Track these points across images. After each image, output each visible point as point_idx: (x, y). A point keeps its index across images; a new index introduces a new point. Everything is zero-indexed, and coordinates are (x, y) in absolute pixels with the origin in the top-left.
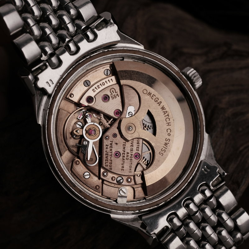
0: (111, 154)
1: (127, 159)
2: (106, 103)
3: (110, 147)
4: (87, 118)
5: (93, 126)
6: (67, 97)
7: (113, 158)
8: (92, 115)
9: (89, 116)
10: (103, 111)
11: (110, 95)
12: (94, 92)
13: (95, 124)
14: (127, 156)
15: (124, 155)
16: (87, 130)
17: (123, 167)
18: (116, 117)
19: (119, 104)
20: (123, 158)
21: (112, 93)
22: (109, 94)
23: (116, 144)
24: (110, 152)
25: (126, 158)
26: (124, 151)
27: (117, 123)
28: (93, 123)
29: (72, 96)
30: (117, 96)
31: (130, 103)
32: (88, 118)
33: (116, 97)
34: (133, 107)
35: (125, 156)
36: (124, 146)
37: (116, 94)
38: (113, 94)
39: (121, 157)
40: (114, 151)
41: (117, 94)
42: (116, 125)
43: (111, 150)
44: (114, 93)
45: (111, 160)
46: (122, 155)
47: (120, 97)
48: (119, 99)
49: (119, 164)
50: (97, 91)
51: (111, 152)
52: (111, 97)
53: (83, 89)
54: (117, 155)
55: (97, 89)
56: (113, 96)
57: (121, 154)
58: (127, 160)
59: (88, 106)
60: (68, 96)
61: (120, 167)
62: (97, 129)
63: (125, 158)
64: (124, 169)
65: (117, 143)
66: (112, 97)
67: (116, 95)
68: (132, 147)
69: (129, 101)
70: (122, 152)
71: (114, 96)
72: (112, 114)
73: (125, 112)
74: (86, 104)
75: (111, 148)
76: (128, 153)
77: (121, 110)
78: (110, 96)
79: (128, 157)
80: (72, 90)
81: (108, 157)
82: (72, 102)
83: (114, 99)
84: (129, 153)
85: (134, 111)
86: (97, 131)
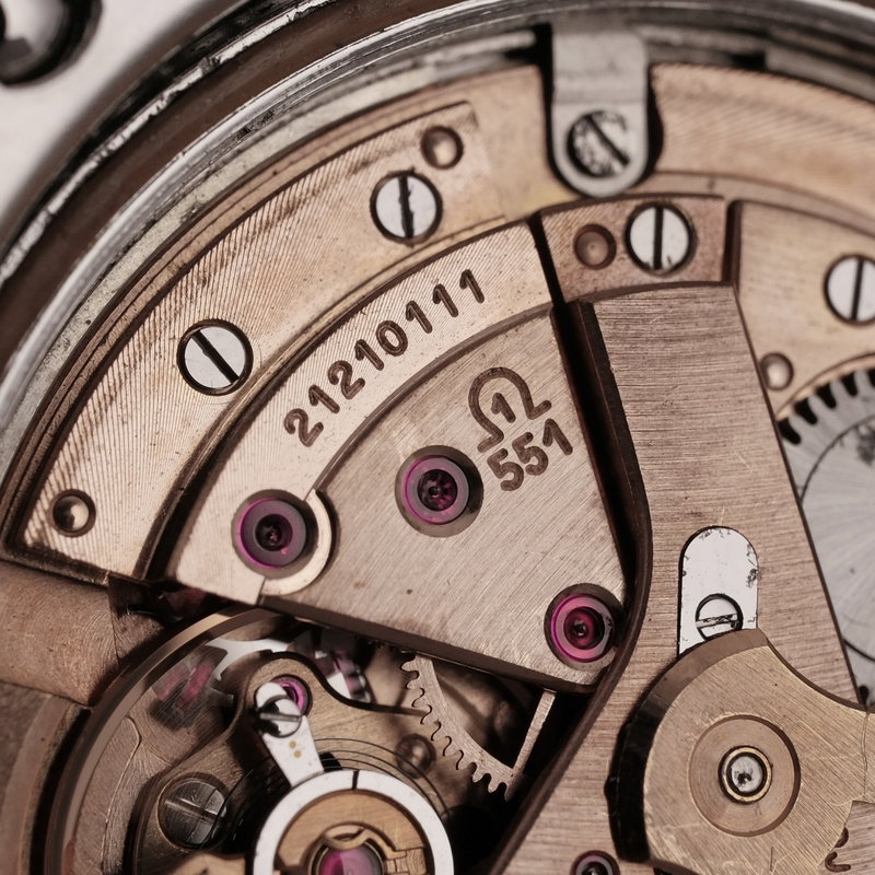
2: (448, 543)
4: (275, 732)
5: (353, 807)
6: (31, 534)
8: (316, 685)
9: (286, 706)
10: (433, 632)
11: (481, 448)
12: (307, 438)
13: (368, 780)
16: (293, 859)
18: (578, 676)
19: (589, 531)
21: (498, 419)
22: (465, 436)
27: (593, 734)
28: (341, 779)
29: (79, 514)
30: (554, 451)
31: (700, 497)
32: (283, 727)
33: (544, 459)
34: (736, 542)
37: (537, 427)
38: (512, 432)
41: (551, 424)
42: (593, 756)
44: (511, 417)
47: (581, 450)
48: (574, 471)
50: (339, 428)
52: (492, 462)
53: (186, 422)
55: (335, 408)
56: (513, 457)
59: (268, 603)
60: (37, 526)
62: (399, 832)
66: (499, 470)
67: (538, 441)
69: (685, 486)
71: (524, 455)
72: (528, 650)
73: (658, 605)
74: (243, 584)
77: (615, 586)
78: (480, 461)
80: (64, 457)
82: (82, 576)
83: (528, 479)
85: (755, 574)
86: (400, 851)
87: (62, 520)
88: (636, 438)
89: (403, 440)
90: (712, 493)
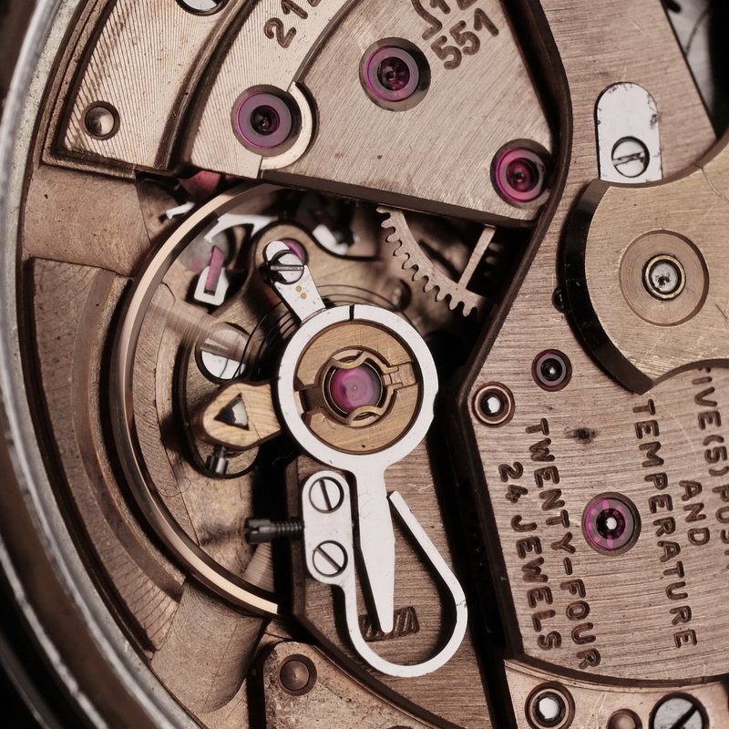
0: (558, 532)
1: (699, 537)
2: (406, 116)
3: (539, 477)
4: (283, 281)
5: (353, 335)
6: (70, 139)
7: (587, 564)
8: (310, 245)
9: (288, 259)
10: (402, 187)
11: (425, 37)
12: (284, 42)
13: (362, 312)
14: (696, 513)
15: (662, 513)
16: (309, 379)
17: (684, 614)
18: (522, 214)
19: (518, 96)
20: (666, 537)
21: (436, 12)
22: (411, 28)
23: (584, 435)
24: (551, 522)
25: (691, 534)
26: (661, 481)
27: (539, 257)
28: (341, 313)
29: (106, 123)
30: (483, 34)
31: (605, 59)
32: (286, 275)
33: (477, 42)
35: (680, 516)
36: (649, 438)
37: (468, 16)
38: (448, 21)
39: (648, 536)
40: (575, 503)
41: (479, 13)
42: (541, 274)
43: (553, 499)
44: (446, 10)
45: (577, 587)
46: (647, 519)
47: (505, 32)
48: (502, 48)
49: (646, 598)
50: (309, 30)
51: (557, 513)
52: (436, 48)
53: (184, 40)
54: (611, 524)
55: (304, 15)
56: (451, 42)
57: (643, 509)
58: (704, 549)
59: (267, 177)
60: (74, 134)
61: (662, 619)
62: (392, 352)
63: (680, 537)
64: (691, 625)
65: (591, 425)
66: (441, 53)
67: (470, 27)
68: (711, 429)
69: (593, 51)
70: (639, 491)
71: (460, 39)
72: (476, 194)
73: (580, 149)
74: (247, 164)
75: (548, 485)
76: (692, 488)
77: (544, 139)
78: (425, 47)
79: (700, 524)
80: (89, 76)
81: (545, 569)
82: (114, 170)
83: (466, 58)
84: (699, 488)
85: (656, 118)
86: (393, 366)
87: (92, 128)
88: (549, 16)
89: (362, 36)
90: (615, 56)
